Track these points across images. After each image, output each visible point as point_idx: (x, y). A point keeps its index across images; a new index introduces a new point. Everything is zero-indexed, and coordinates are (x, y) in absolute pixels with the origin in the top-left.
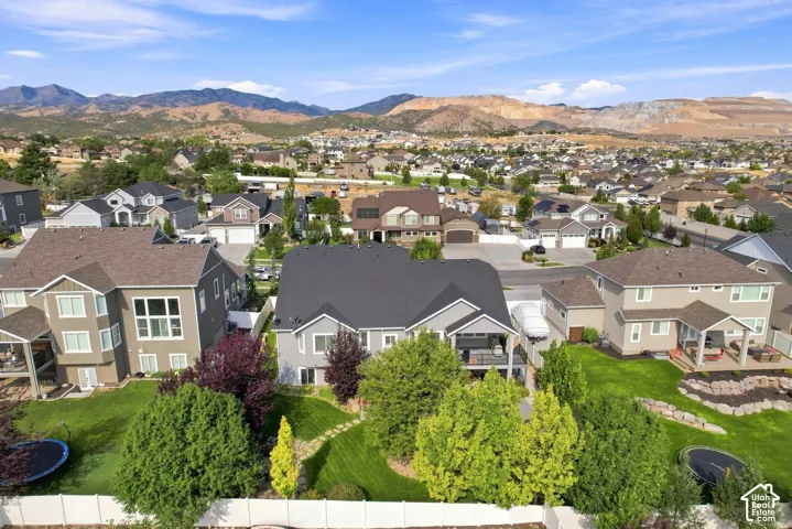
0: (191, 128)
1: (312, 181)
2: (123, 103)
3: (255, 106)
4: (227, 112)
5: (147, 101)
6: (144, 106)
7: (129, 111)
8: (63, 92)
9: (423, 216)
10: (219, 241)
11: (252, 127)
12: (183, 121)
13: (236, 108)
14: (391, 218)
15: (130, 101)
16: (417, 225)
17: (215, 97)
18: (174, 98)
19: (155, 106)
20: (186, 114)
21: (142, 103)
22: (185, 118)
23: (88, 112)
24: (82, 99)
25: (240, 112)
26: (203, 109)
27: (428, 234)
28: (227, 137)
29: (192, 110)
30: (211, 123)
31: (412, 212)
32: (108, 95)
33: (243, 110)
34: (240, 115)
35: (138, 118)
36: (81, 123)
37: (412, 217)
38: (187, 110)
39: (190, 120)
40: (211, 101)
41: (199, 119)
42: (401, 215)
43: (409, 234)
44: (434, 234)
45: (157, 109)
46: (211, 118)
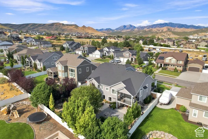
0: (158, 33)
1: (174, 49)
2: (143, 28)
3: (178, 27)
4: (169, 29)
5: (149, 27)
6: (148, 28)
7: (144, 30)
8: (131, 26)
9: (177, 61)
10: (121, 61)
11: (174, 33)
12: (156, 32)
13: (172, 28)
14: (167, 60)
15: (145, 27)
16: (175, 63)
17: (166, 25)
18: (155, 26)
19: (150, 28)
20: (157, 30)
21: (147, 27)
22: (157, 31)
23: (135, 30)
24: (135, 27)
25: (173, 29)
26: (162, 29)
27: (178, 67)
28: (167, 36)
29: (159, 29)
30: (163, 32)
31: (174, 59)
32: (140, 26)
33: (174, 28)
34: (173, 30)
35: (145, 31)
36: (133, 33)
37: (174, 61)
38: (158, 29)
39: (158, 31)
40: (165, 26)
41: (160, 31)
42: (170, 59)
43: (172, 66)
44: (180, 67)
45: (151, 29)
46: (163, 31)
